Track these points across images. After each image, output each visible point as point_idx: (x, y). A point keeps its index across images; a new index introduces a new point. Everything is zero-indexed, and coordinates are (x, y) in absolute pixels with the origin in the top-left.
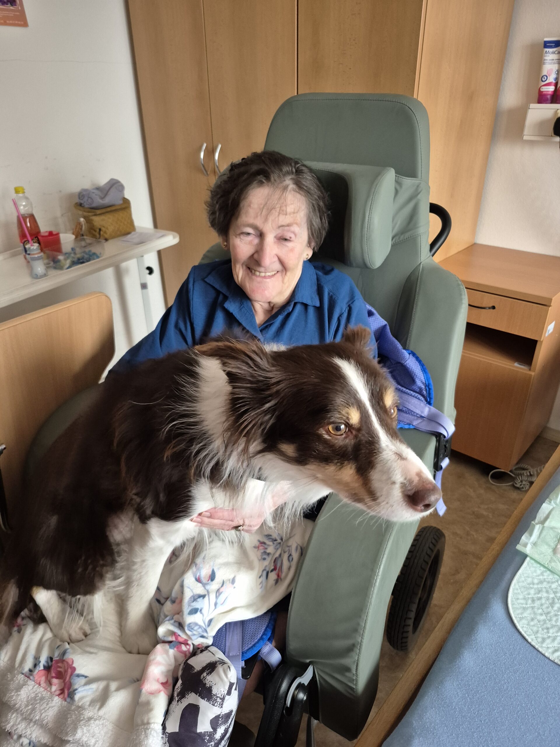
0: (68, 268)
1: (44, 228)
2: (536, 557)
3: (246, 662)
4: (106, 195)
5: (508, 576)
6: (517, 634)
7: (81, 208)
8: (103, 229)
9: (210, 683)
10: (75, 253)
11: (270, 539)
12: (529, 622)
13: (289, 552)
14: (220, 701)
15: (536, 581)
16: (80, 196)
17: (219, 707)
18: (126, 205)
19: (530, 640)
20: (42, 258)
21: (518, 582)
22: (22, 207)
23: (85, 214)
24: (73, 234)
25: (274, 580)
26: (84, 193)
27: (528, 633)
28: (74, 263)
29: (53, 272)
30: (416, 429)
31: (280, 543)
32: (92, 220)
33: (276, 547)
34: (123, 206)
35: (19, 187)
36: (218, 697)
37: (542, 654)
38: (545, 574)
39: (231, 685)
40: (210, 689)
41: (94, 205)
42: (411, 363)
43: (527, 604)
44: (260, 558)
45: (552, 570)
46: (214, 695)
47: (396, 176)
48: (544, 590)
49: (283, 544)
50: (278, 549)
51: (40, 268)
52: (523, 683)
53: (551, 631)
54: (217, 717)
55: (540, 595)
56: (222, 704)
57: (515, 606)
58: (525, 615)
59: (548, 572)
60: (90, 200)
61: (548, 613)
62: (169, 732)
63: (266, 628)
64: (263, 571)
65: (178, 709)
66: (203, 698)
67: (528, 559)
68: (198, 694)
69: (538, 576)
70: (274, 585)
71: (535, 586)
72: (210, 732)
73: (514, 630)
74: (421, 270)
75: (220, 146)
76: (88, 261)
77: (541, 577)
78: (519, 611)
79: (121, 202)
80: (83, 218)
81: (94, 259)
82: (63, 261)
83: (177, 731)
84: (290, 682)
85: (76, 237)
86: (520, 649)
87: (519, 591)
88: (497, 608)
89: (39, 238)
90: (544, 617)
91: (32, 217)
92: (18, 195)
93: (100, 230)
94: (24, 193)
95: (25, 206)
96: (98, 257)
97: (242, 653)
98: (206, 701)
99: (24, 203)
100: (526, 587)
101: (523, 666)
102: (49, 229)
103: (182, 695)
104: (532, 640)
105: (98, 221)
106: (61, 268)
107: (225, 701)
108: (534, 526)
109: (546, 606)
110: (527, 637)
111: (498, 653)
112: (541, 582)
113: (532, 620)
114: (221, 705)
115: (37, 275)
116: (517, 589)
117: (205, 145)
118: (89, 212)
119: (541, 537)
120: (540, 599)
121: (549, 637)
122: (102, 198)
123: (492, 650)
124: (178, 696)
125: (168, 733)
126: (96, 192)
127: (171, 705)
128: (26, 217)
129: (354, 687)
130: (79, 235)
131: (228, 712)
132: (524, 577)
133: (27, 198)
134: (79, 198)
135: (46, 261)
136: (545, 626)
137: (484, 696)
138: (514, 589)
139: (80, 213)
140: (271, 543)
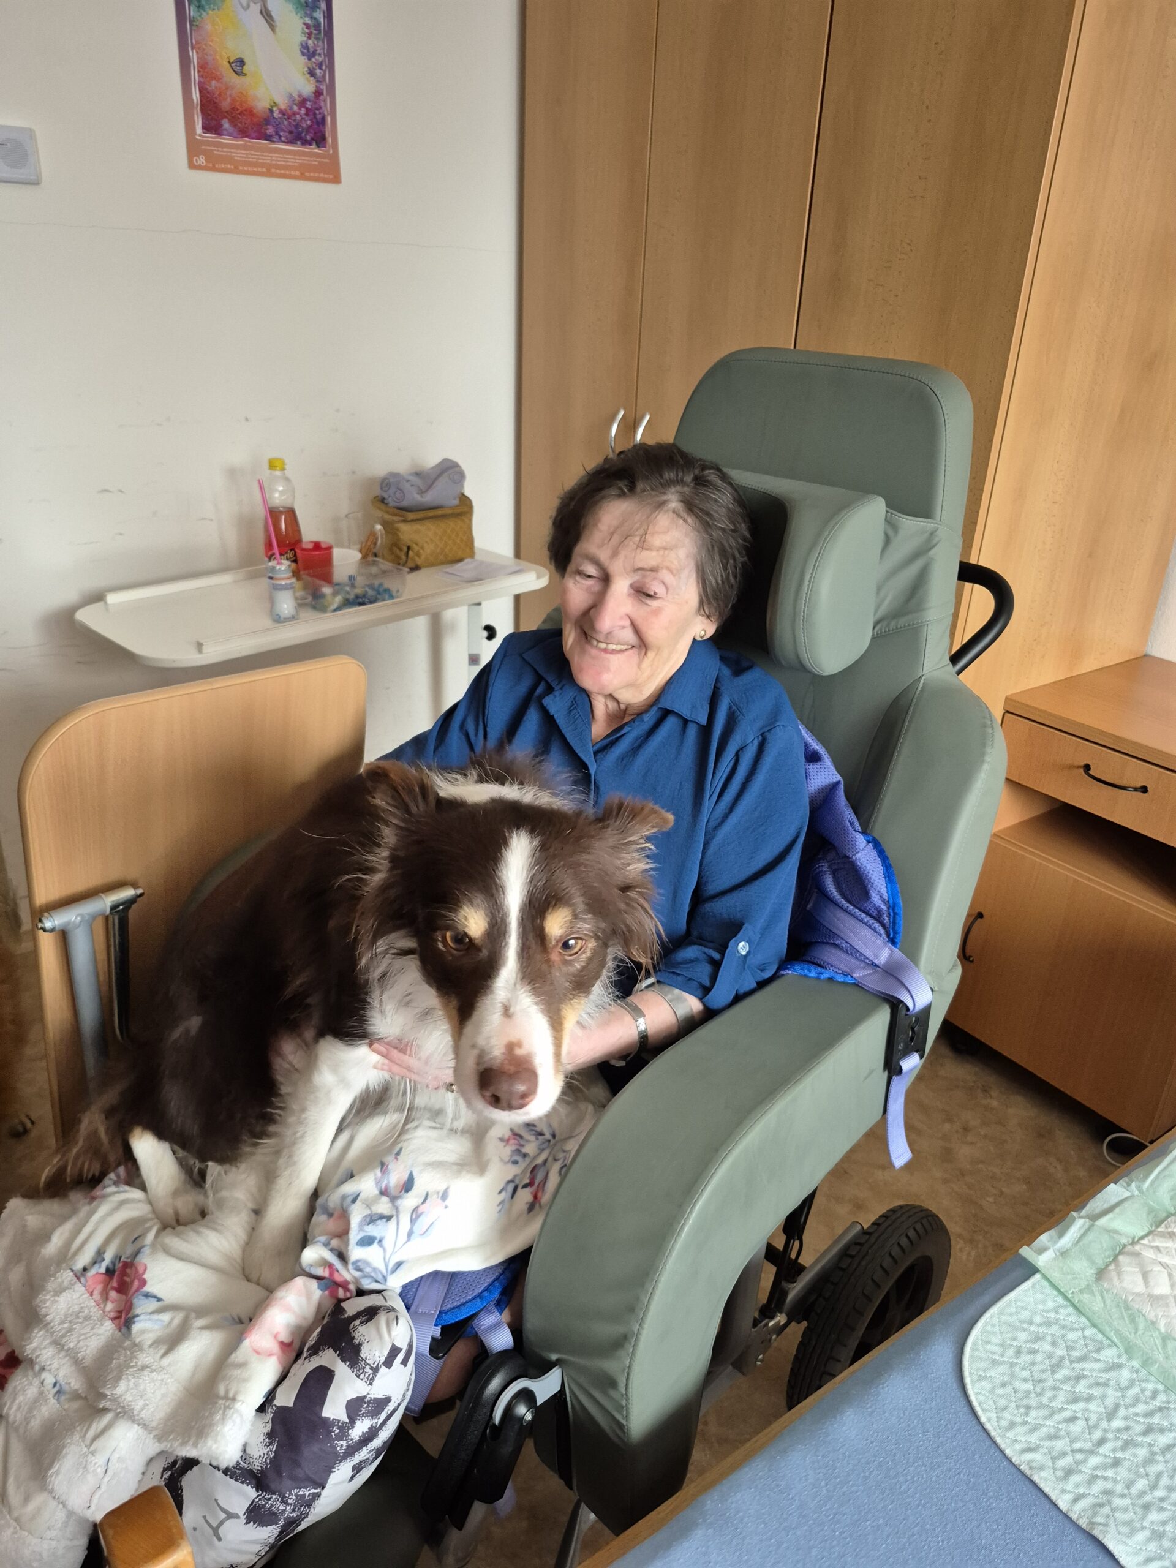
0: (335, 610)
1: (310, 533)
2: (1055, 1276)
3: (444, 1329)
4: (430, 487)
5: (986, 1299)
6: (963, 1403)
7: (383, 506)
8: (416, 548)
9: (361, 1337)
10: (353, 586)
11: (532, 1130)
12: (994, 1388)
13: (564, 1160)
14: (370, 1371)
15: (1038, 1319)
16: (384, 485)
17: (366, 1382)
18: (464, 508)
19: (983, 1419)
20: (293, 588)
21: (1001, 1313)
22: (277, 495)
23: (387, 517)
24: (360, 551)
25: (527, 1203)
26: (391, 480)
27: (985, 1406)
28: (347, 603)
29: (308, 614)
30: (857, 985)
31: (549, 1141)
32: (397, 530)
33: (541, 1145)
34: (458, 510)
35: (277, 459)
36: (368, 1364)
37: (1000, 1450)
38: (1061, 1310)
39: (394, 1351)
40: (357, 1349)
41: (404, 504)
42: (866, 858)
43: (1002, 1356)
44: (507, 1159)
45: (1078, 1305)
46: (363, 1360)
47: (887, 512)
48: (1049, 1338)
49: (555, 1145)
50: (543, 1150)
51: (286, 604)
52: (942, 1489)
53: (1033, 1413)
54: (360, 1400)
55: (1036, 1346)
56: (373, 1379)
57: (976, 1353)
58: (993, 1373)
59: (1071, 1309)
60: (398, 495)
61: (1040, 1381)
62: (278, 1405)
63: (495, 1280)
64: (509, 1182)
65: (302, 1370)
66: (343, 1360)
67: (1038, 1276)
68: (338, 1352)
69: (1048, 1311)
70: (526, 1212)
71: (1033, 1328)
72: (344, 1423)
73: (959, 1394)
74: (919, 689)
75: (647, 417)
76: (371, 602)
77: (1052, 1315)
78: (983, 1365)
79: (456, 502)
80: (381, 525)
81: (384, 600)
82: (329, 598)
83: (291, 1405)
84: (509, 1380)
85: (364, 557)
86: (959, 1430)
87: (996, 1329)
88: (940, 1352)
89: (298, 551)
90: (1028, 1386)
91: (291, 513)
92: (273, 472)
93: (409, 548)
94: (283, 469)
95: (281, 492)
96: (391, 597)
97: (440, 1312)
98: (348, 1366)
99: (281, 488)
100: (1013, 1326)
101: (952, 1461)
102: (316, 539)
103: (315, 1350)
104: (989, 1420)
105: (407, 532)
106: (323, 609)
107: (379, 1375)
108: (1074, 1219)
109: (1042, 1367)
110: (980, 1412)
111: (912, 1425)
112: (1048, 1324)
113: (1004, 1385)
114: (371, 1381)
115: (280, 617)
116: (993, 1326)
117: (622, 413)
118: (395, 515)
119: (1081, 1243)
120: (1033, 1352)
121: (1025, 1423)
122: (422, 492)
123: (902, 1420)
124: (308, 1351)
125: (275, 1406)
126: (414, 479)
127: (295, 1365)
128: (281, 512)
129: (624, 1422)
130: (369, 554)
131: (380, 1396)
132: (1016, 1308)
133: (287, 479)
134: (381, 489)
135: (300, 593)
136: (1025, 1402)
137: (857, 1492)
138: (986, 1324)
139: (379, 514)
140: (532, 1138)
